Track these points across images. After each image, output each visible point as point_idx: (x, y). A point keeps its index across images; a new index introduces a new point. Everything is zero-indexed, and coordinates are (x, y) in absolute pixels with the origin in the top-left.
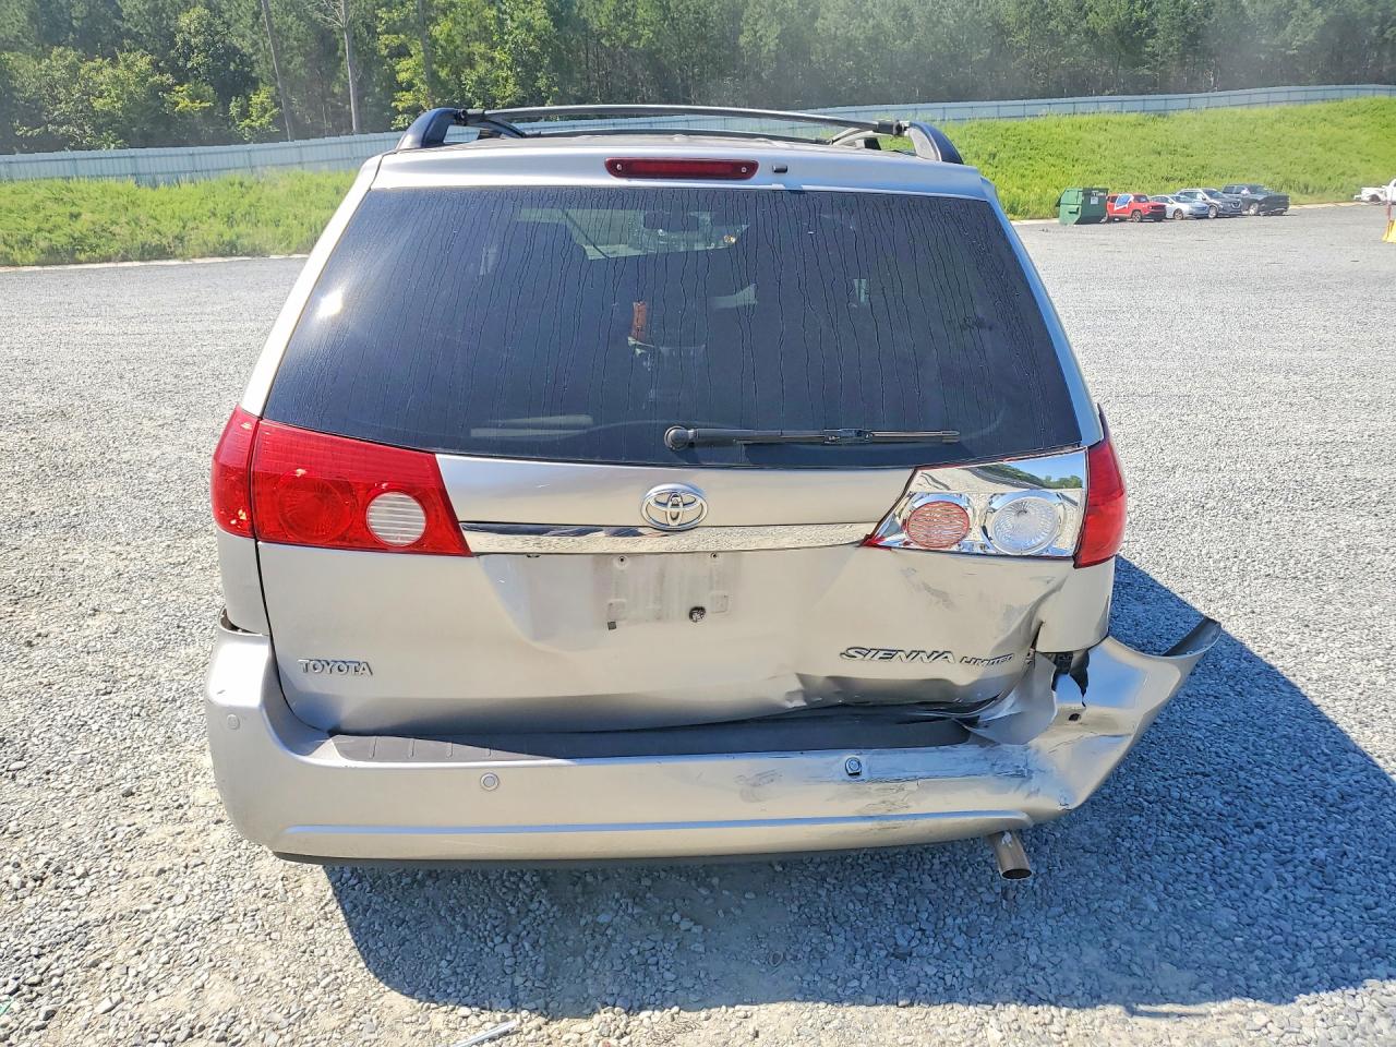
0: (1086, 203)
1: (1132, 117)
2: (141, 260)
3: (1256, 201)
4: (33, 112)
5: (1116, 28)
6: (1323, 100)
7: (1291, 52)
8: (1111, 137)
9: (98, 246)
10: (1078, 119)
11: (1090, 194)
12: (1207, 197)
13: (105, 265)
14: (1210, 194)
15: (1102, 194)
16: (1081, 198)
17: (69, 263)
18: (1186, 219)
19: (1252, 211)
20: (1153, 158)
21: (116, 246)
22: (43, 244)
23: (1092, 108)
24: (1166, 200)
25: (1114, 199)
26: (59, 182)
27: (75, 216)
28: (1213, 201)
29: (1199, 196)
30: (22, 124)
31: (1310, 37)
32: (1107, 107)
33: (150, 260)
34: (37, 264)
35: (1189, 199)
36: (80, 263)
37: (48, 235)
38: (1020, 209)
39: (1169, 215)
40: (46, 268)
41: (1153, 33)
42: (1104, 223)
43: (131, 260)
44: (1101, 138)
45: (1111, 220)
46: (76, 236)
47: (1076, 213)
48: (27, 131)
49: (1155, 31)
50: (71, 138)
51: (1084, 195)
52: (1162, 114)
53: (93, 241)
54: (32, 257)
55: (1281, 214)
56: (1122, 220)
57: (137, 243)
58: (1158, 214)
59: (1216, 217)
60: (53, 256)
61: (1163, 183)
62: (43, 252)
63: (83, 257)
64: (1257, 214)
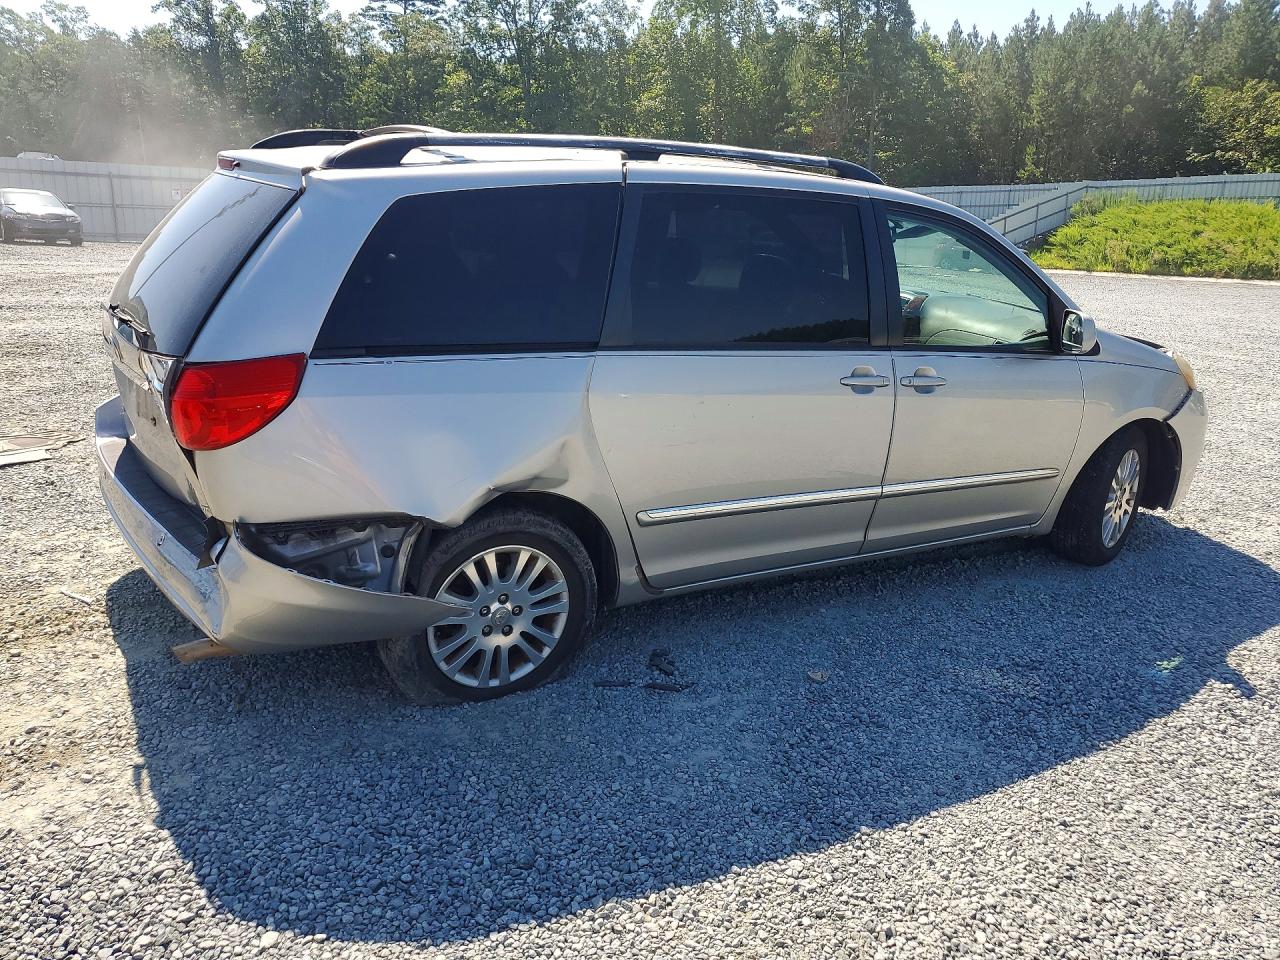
2: (1242, 278)
4: (1210, 140)
9: (1206, 262)
13: (1206, 279)
17: (1174, 275)
21: (1224, 263)
22: (1157, 256)
26: (1201, 203)
27: (1197, 233)
30: (1194, 151)
33: (1251, 279)
34: (1147, 273)
36: (1184, 275)
37: (1165, 248)
40: (1153, 277)
43: (1233, 278)
46: (1189, 251)
48: (1196, 158)
50: (1237, 162)
53: (1203, 256)
54: (1145, 267)
57: (1245, 262)
60: (1164, 268)
62: (1155, 264)
63: (1188, 270)
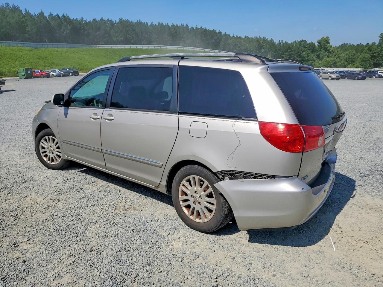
0: (27, 73)
1: (28, 48)
3: (71, 72)
5: (16, 22)
6: (75, 47)
7: (64, 35)
8: (24, 54)
10: (11, 48)
11: (27, 70)
12: (59, 71)
14: (59, 70)
15: (31, 70)
16: (25, 71)
18: (56, 77)
19: (71, 75)
20: (38, 60)
23: (15, 45)
24: (49, 72)
25: (34, 72)
28: (61, 72)
29: (57, 71)
31: (68, 32)
32: (20, 45)
35: (54, 72)
38: (3, 74)
39: (51, 76)
41: (27, 25)
42: (33, 78)
44: (21, 54)
45: (34, 77)
47: (24, 75)
49: (28, 25)
51: (25, 70)
52: (36, 48)
55: (77, 75)
56: (38, 77)
58: (48, 76)
59: (63, 76)
61: (44, 67)
64: (72, 75)
